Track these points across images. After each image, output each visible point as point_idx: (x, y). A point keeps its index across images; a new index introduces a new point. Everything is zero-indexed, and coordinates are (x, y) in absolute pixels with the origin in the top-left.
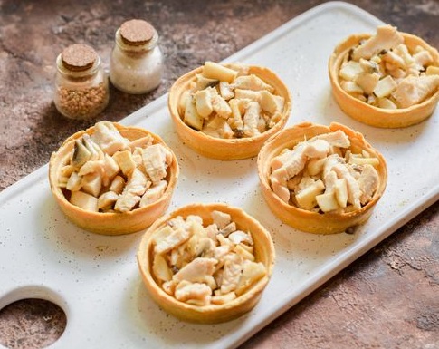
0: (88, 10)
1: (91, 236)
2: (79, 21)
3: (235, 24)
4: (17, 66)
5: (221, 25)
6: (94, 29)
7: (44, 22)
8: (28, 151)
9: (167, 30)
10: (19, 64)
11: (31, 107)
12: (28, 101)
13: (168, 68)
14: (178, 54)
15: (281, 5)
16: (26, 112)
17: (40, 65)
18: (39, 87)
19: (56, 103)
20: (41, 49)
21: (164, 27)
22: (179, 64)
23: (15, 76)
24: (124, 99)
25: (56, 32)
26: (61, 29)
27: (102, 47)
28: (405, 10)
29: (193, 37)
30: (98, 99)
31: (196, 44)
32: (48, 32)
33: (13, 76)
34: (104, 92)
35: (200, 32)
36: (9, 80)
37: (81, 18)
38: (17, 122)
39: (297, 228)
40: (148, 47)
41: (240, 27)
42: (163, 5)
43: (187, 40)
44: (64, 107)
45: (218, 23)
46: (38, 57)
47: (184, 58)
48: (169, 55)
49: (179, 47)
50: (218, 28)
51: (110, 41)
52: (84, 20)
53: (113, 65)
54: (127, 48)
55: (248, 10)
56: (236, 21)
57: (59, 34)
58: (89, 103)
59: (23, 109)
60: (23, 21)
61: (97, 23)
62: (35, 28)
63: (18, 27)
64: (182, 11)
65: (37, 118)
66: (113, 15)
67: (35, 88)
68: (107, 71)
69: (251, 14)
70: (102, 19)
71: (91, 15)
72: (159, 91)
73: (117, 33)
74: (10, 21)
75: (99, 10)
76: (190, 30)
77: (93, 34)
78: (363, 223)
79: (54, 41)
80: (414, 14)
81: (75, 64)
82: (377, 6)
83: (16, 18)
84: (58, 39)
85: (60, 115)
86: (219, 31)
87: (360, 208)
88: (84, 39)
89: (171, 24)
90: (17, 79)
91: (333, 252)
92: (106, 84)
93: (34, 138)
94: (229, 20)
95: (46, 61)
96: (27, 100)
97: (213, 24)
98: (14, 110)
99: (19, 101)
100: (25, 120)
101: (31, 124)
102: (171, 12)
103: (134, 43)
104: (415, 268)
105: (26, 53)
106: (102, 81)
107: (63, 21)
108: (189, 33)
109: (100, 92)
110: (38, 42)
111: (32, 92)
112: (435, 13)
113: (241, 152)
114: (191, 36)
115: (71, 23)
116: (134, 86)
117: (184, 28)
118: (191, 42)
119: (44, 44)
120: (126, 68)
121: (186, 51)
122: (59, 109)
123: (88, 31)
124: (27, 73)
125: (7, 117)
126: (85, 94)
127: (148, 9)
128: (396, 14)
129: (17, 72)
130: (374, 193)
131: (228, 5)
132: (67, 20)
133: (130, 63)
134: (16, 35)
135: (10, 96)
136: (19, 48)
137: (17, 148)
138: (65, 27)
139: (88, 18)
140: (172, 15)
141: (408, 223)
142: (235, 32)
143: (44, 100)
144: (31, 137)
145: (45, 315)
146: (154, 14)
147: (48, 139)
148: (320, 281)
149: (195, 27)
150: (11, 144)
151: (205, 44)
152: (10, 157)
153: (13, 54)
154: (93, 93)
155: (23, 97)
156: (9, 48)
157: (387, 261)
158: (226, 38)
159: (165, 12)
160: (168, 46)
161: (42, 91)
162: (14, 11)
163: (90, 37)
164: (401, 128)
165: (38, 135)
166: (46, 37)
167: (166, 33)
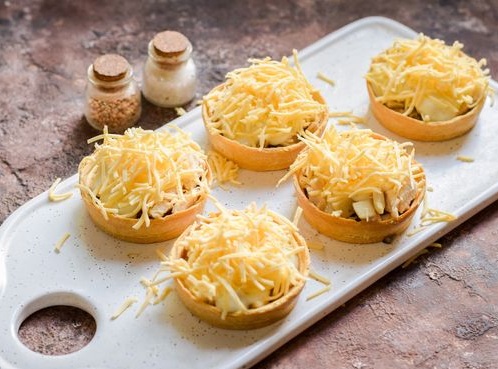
0: (120, 25)
1: (122, 244)
2: (111, 36)
3: (272, 40)
4: (47, 80)
5: (257, 41)
6: (126, 44)
7: (74, 37)
8: (57, 163)
9: (201, 45)
10: (49, 77)
11: (61, 120)
12: (59, 114)
13: (202, 82)
14: (213, 69)
15: (319, 21)
16: (56, 125)
17: (71, 78)
18: (69, 100)
19: (87, 115)
20: (71, 63)
21: (198, 43)
22: (213, 78)
23: (45, 89)
24: (156, 113)
25: (87, 46)
26: (92, 44)
27: (134, 61)
28: (447, 27)
29: (229, 52)
30: (130, 111)
31: (231, 59)
32: (79, 46)
33: (42, 90)
34: (136, 104)
35: (236, 47)
36: (39, 93)
37: (113, 33)
38: (46, 134)
39: (333, 237)
40: (181, 58)
41: (277, 43)
42: (198, 20)
43: (222, 54)
44: (95, 119)
45: (254, 38)
46: (68, 70)
47: (218, 73)
48: (203, 69)
49: (213, 62)
50: (254, 43)
51: (142, 56)
52: (116, 35)
53: (145, 78)
54: (161, 59)
55: (285, 27)
56: (272, 37)
57: (90, 49)
58: (121, 114)
59: (53, 122)
60: (54, 35)
61: (129, 38)
62: (65, 42)
63: (48, 41)
64: (217, 26)
65: (68, 130)
66: (146, 30)
67: (65, 101)
68: (140, 85)
69: (288, 30)
70: (135, 34)
71: (124, 30)
72: (193, 105)
73: (150, 44)
74: (40, 36)
75: (132, 25)
76: (226, 46)
77: (125, 48)
78: (401, 233)
79: (85, 55)
80: (457, 31)
81: (106, 74)
82: (418, 23)
83: (46, 32)
84: (89, 54)
85: (91, 127)
86: (254, 47)
87: (398, 216)
88: (117, 53)
89: (206, 40)
90: (47, 92)
91: (370, 260)
92: (138, 97)
93: (64, 151)
94: (265, 36)
95: (77, 75)
96: (56, 113)
97: (248, 39)
98: (43, 123)
99: (49, 114)
100: (54, 132)
101: (61, 136)
102: (205, 28)
103: (167, 54)
104: (454, 279)
105: (56, 67)
106: (134, 93)
107: (94, 36)
108: (223, 48)
109: (132, 104)
110: (68, 57)
111: (62, 105)
112: (477, 29)
113: (276, 163)
114: (226, 51)
115: (103, 38)
116: (167, 99)
117: (219, 43)
118: (226, 57)
119: (75, 58)
120: (159, 80)
121: (221, 66)
122: (89, 121)
123: (119, 46)
124: (57, 87)
125: (36, 129)
126: (117, 105)
127: (182, 25)
128: (437, 31)
129: (46, 85)
130: (412, 202)
131: (264, 21)
132: (98, 35)
133: (163, 75)
134: (45, 50)
135: (40, 108)
136: (49, 61)
137: (47, 160)
138: (97, 42)
139: (120, 33)
140: (207, 31)
141: (447, 235)
142: (271, 47)
143: (75, 113)
144: (61, 149)
145: (74, 321)
146: (188, 30)
147: (78, 152)
148: (356, 289)
149: (230, 42)
150: (40, 155)
151: (240, 58)
152: (39, 168)
153: (42, 67)
154: (125, 105)
155: (52, 110)
156: (38, 61)
157: (425, 272)
158: (262, 54)
159: (200, 27)
160: (202, 61)
161: (72, 104)
162: (44, 26)
163: (122, 52)
164: (441, 141)
165: (68, 147)
166: (76, 52)
167: (200, 48)
